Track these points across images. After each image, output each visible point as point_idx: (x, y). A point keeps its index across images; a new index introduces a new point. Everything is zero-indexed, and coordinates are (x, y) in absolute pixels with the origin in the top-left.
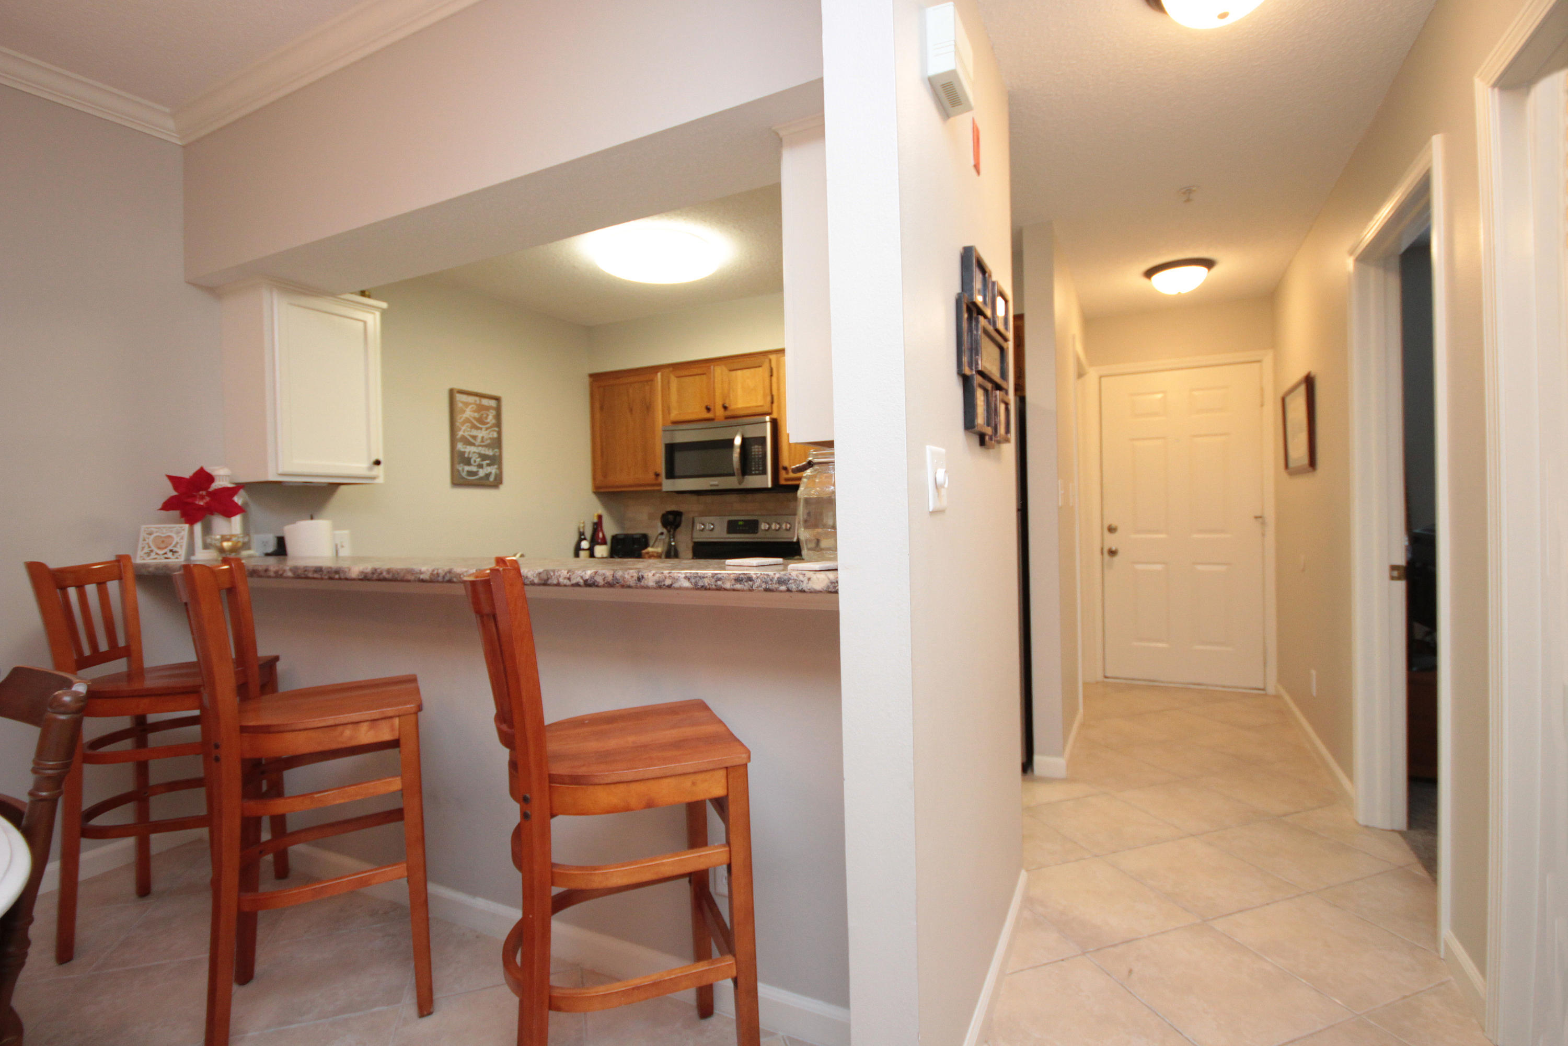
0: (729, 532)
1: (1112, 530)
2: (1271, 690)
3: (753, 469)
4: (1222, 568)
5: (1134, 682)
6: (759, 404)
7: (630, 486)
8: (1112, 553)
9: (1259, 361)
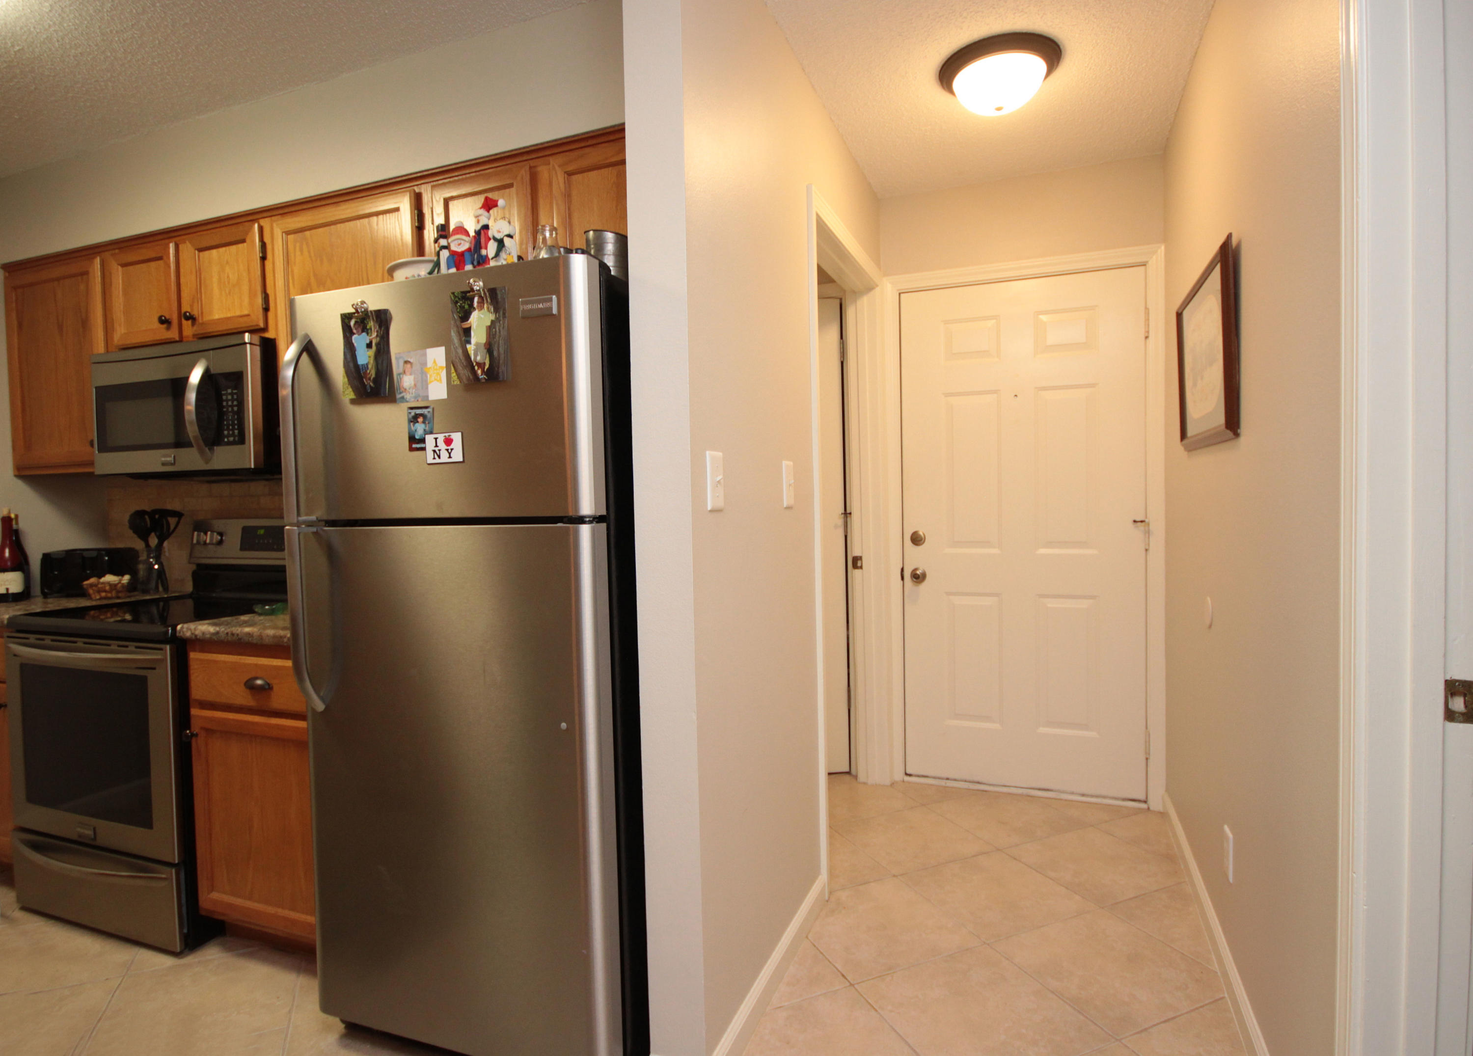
0: (243, 548)
1: (916, 539)
2: (1156, 803)
3: (226, 432)
4: (1084, 604)
5: (950, 784)
6: (246, 312)
7: (63, 466)
8: (918, 577)
9: (1144, 264)
